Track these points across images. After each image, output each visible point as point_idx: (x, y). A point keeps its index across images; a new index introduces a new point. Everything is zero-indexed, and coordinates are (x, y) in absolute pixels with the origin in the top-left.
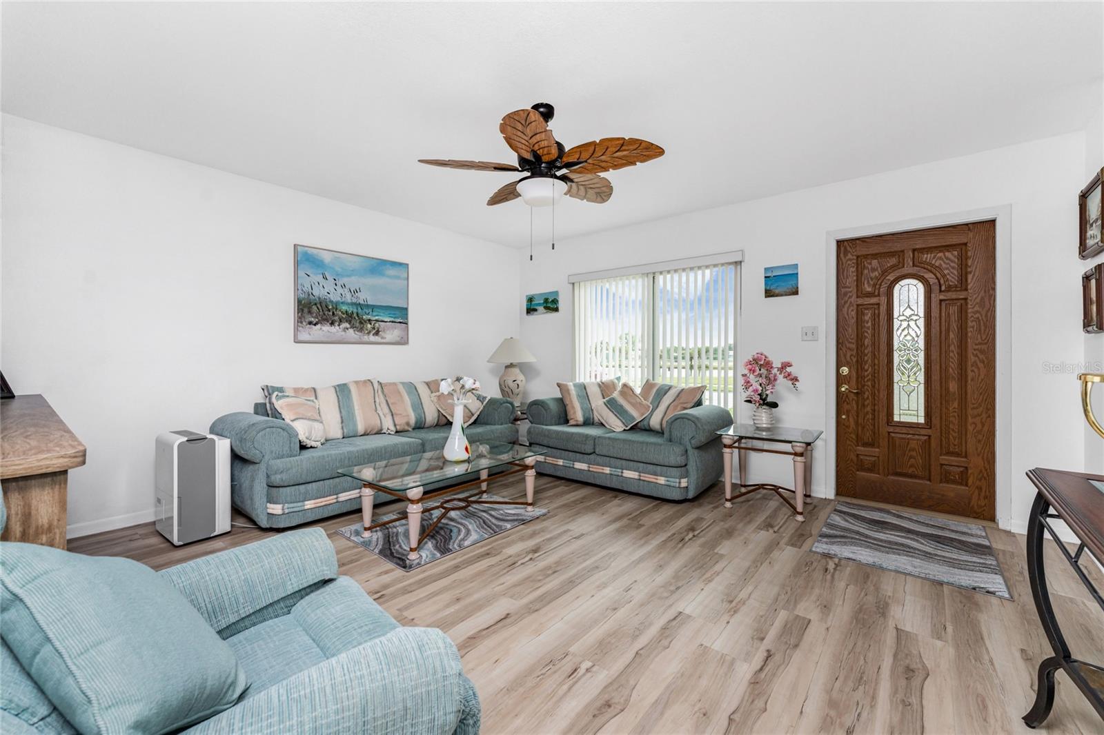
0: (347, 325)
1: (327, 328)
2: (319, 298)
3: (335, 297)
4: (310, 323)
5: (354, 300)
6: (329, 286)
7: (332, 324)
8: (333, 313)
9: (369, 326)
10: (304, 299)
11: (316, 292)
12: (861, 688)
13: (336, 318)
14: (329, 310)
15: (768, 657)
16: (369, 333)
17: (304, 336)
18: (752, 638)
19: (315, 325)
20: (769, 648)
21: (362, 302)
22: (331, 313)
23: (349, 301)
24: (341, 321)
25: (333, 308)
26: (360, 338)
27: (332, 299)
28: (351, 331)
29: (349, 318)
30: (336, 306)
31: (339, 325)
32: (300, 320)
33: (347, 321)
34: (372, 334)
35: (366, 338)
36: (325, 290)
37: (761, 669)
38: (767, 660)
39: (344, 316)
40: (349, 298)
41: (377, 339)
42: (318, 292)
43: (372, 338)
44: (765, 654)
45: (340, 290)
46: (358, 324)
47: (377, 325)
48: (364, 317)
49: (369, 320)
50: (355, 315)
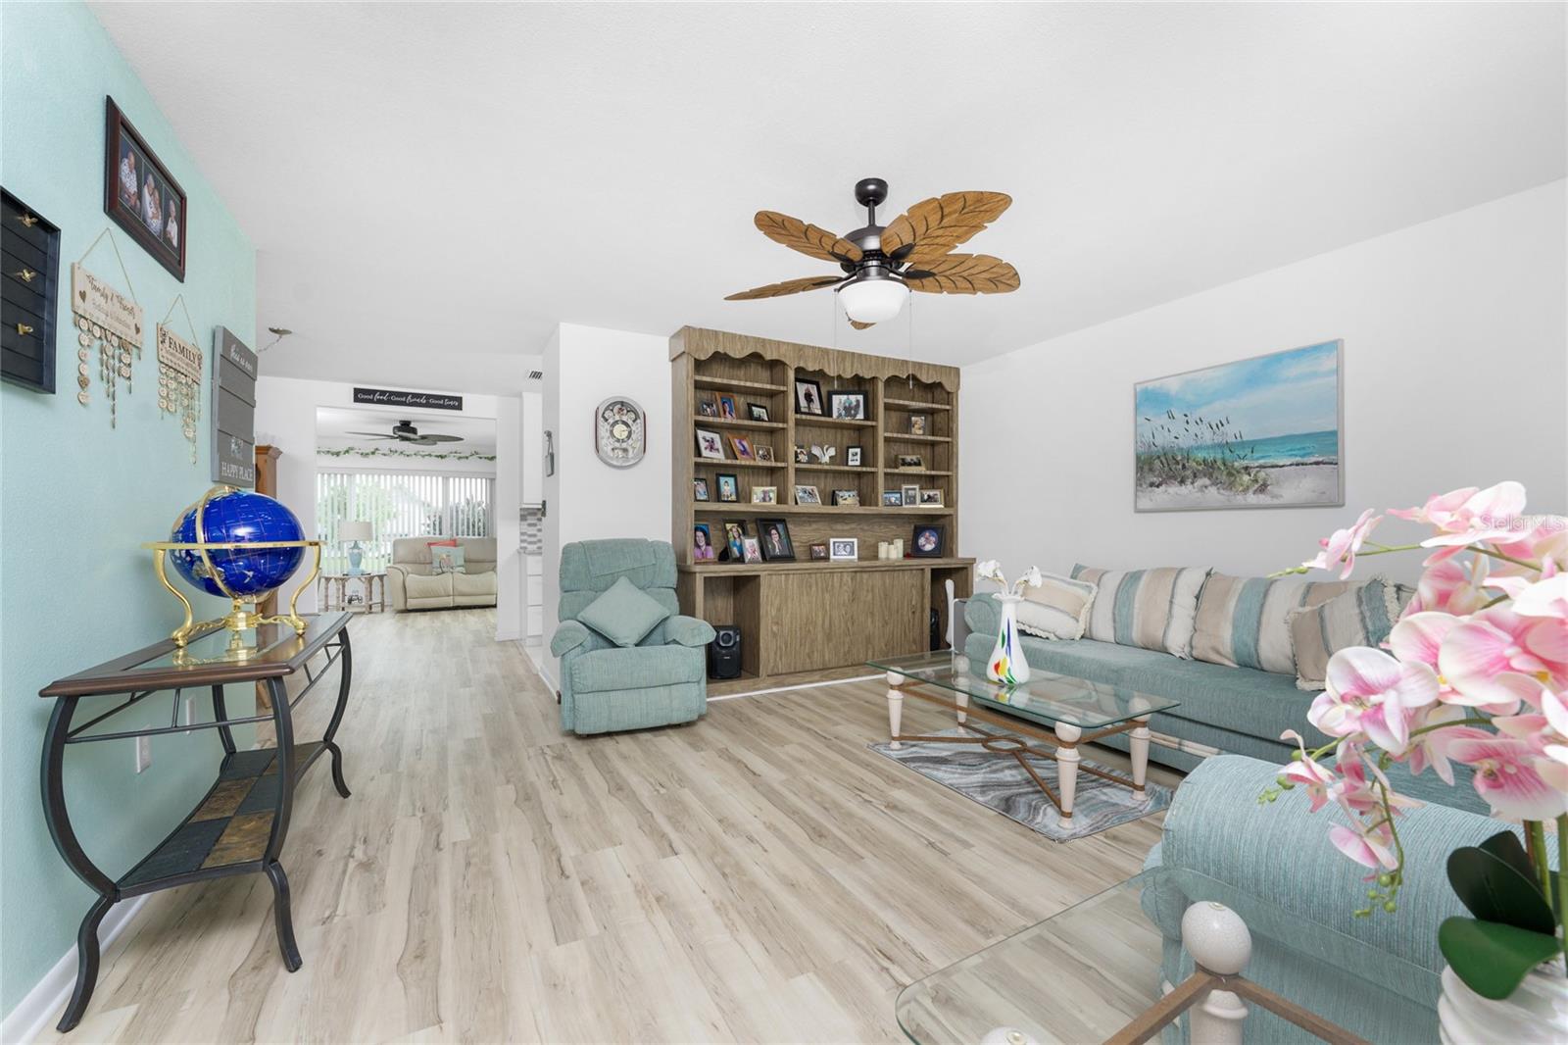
0: (1206, 481)
1: (1174, 489)
2: (1163, 449)
3: (1186, 442)
4: (1152, 485)
5: (1218, 439)
6: (1177, 427)
7: (1182, 482)
8: (1184, 466)
9: (1246, 478)
10: (1144, 453)
11: (1159, 441)
12: (468, 901)
13: (1188, 473)
14: (1177, 463)
15: (563, 873)
16: (1246, 490)
17: (1144, 503)
18: (591, 878)
19: (1158, 486)
20: (570, 880)
21: (1231, 439)
22: (1180, 466)
23: (1209, 442)
24: (1195, 476)
25: (1183, 458)
26: (1229, 500)
27: (1182, 445)
28: (1213, 490)
29: (1209, 469)
30: (1187, 454)
31: (1192, 483)
32: (1139, 482)
33: (1205, 476)
34: (1251, 491)
35: (1240, 499)
36: (1174, 434)
37: (559, 860)
38: (562, 870)
39: (1200, 468)
40: (1208, 437)
41: (1263, 499)
42: (1163, 440)
43: (1252, 498)
44: (567, 873)
45: (1193, 428)
46: (1224, 478)
47: (1262, 474)
48: (1236, 464)
49: (1246, 468)
50: (1219, 463)
